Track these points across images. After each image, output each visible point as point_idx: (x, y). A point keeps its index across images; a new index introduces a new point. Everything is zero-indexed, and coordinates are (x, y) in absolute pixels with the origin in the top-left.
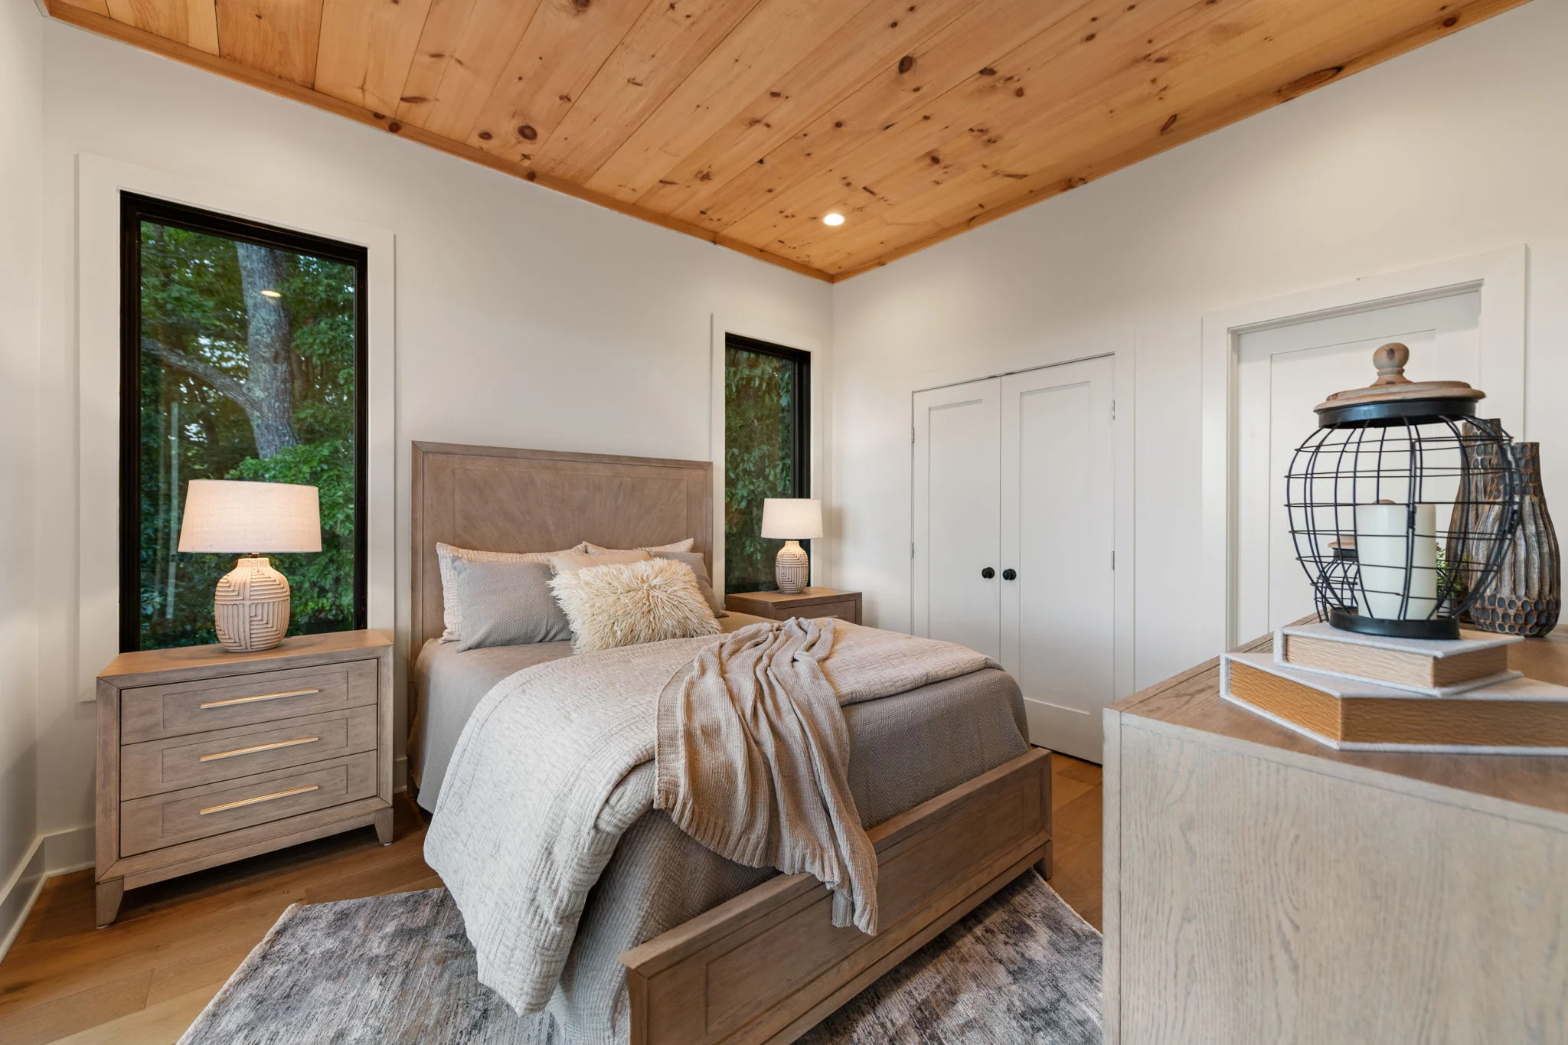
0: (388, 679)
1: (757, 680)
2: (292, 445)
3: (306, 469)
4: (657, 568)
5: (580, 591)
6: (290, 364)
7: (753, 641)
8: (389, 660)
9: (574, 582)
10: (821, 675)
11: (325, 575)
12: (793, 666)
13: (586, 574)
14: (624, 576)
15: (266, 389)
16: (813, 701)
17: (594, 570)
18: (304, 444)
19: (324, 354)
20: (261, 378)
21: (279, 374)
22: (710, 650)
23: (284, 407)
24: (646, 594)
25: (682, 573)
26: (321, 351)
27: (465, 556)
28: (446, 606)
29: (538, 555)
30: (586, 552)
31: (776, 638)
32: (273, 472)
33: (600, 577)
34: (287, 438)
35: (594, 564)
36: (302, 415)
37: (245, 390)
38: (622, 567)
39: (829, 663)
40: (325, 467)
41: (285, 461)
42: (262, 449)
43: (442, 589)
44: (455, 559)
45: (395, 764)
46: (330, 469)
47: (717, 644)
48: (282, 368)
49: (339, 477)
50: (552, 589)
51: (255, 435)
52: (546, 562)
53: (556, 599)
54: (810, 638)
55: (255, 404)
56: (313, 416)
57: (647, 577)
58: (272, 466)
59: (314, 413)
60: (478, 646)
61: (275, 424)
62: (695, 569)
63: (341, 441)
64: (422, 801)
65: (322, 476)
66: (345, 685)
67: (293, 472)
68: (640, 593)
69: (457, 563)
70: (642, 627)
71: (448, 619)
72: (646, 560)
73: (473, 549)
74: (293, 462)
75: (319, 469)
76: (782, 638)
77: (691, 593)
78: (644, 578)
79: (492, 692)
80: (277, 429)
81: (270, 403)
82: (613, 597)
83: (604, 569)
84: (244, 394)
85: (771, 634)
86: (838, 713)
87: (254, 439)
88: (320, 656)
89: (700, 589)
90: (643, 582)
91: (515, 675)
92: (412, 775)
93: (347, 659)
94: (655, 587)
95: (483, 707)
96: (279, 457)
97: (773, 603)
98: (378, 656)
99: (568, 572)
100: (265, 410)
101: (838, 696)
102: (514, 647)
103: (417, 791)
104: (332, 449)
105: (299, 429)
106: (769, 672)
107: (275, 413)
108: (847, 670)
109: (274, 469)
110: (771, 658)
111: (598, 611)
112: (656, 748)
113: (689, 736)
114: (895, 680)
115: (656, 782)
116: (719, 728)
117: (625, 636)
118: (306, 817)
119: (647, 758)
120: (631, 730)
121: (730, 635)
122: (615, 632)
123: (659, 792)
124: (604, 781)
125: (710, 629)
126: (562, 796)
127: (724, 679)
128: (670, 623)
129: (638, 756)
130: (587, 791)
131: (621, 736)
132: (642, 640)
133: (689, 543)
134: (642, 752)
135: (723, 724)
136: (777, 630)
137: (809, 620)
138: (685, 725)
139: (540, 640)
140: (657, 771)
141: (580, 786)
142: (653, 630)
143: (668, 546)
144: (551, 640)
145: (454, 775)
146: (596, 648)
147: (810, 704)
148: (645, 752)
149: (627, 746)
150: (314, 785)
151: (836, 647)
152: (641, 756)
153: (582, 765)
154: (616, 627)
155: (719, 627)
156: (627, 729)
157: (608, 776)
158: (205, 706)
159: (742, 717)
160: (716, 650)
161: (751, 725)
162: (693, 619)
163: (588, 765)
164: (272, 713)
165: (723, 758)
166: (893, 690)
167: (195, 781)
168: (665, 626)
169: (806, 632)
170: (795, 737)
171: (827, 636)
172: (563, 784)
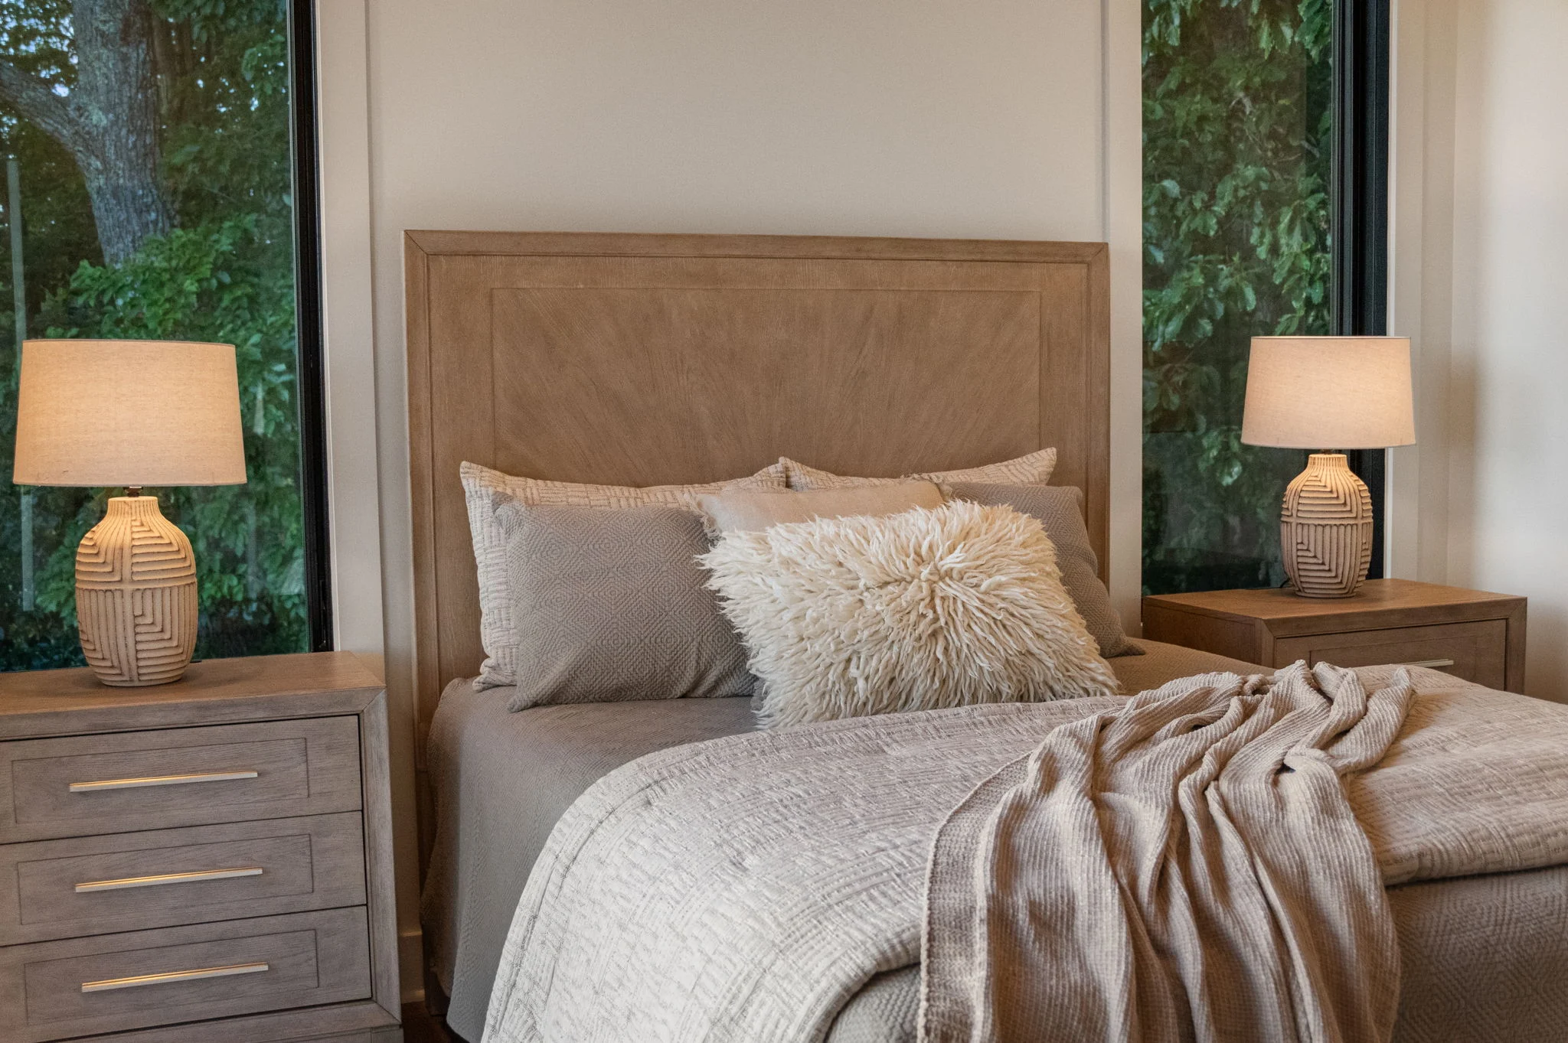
0: (381, 760)
1: (1176, 813)
2: (163, 230)
3: (190, 286)
4: (954, 526)
5: (771, 581)
6: (150, 46)
7: (1189, 717)
8: (379, 720)
9: (757, 559)
10: (1343, 807)
11: (236, 523)
12: (1275, 783)
13: (784, 539)
14: (874, 547)
15: (106, 110)
16: (1314, 865)
17: (802, 529)
18: (183, 226)
19: (213, 16)
20: (101, 82)
21: (132, 70)
22: (1073, 734)
23: (145, 146)
24: (925, 592)
25: (1019, 539)
26: (207, 11)
27: (519, 492)
28: (485, 606)
29: (676, 489)
30: (788, 485)
31: (1248, 711)
32: (130, 294)
33: (817, 548)
34: (153, 215)
35: (801, 515)
36: (178, 160)
37: (73, 114)
38: (870, 522)
39: (1377, 780)
40: (226, 279)
41: (150, 268)
42: (109, 241)
43: (474, 568)
44: (499, 500)
45: (401, 941)
46: (235, 284)
47: (1092, 720)
48: (137, 54)
49: (253, 300)
50: (708, 574)
51: (96, 213)
52: (697, 511)
53: (716, 598)
54: (1336, 714)
55: (91, 142)
56: (197, 158)
57: (930, 547)
58: (129, 279)
59: (201, 152)
60: (553, 699)
61: (129, 184)
62: (1054, 532)
63: (254, 216)
65: (220, 300)
66: (303, 766)
67: (167, 293)
68: (912, 588)
69: (504, 510)
70: (916, 667)
71: (491, 637)
72: (929, 505)
73: (535, 478)
74: (165, 270)
75: (214, 282)
76: (1264, 711)
77: (1038, 591)
78: (924, 551)
79: (583, 801)
80: (134, 197)
81: (118, 136)
82: (846, 599)
83: (825, 527)
84: (71, 121)
85: (1235, 702)
86: (1374, 898)
87: (91, 217)
89: (1064, 581)
90: (920, 560)
91: (631, 767)
92: (435, 970)
93: (303, 712)
94: (949, 574)
95: (566, 830)
96: (140, 258)
97: (1268, 622)
98: (360, 708)
99: (742, 534)
100: (111, 153)
101: (1382, 858)
102: (627, 706)
104: (239, 234)
105: (175, 192)
106: (1211, 794)
107: (130, 161)
108: (1419, 797)
109: (131, 286)
110: (1223, 761)
111: (811, 630)
112: (924, 941)
113: (1000, 920)
114: (1546, 830)
115: (921, 1012)
116: (1072, 909)
117: (878, 693)
118: (252, 1022)
119: (904, 960)
120: (872, 898)
121: (1131, 702)
122: (851, 683)
123: (928, 1031)
124: (811, 998)
125: (1089, 685)
126: (726, 1020)
127: (1099, 804)
128: (985, 665)
129: (883, 953)
130: (775, 1015)
131: (848, 909)
132: (916, 702)
133: (1044, 460)
134: (893, 947)
135: (1082, 902)
136: (1254, 693)
137: (1342, 670)
138: (992, 898)
139: (684, 696)
140: (923, 990)
141: (762, 1004)
142: (944, 682)
143: (990, 469)
144: (707, 695)
145: (517, 965)
146: (808, 717)
147: (1304, 873)
148: (899, 948)
149: (860, 930)
150: (259, 962)
151: (1406, 742)
152: (890, 954)
153: (766, 962)
154: (853, 672)
155: (1113, 682)
156: (864, 896)
157: (818, 989)
158: (75, 787)
159: (1128, 894)
160: (1088, 735)
161: (1151, 910)
162: (1044, 657)
163: (780, 963)
164: (182, 811)
165: (1076, 976)
166: (1538, 856)
167: (69, 927)
168: (973, 673)
169: (1330, 701)
170: (1255, 947)
171: (1385, 712)
172: (729, 996)
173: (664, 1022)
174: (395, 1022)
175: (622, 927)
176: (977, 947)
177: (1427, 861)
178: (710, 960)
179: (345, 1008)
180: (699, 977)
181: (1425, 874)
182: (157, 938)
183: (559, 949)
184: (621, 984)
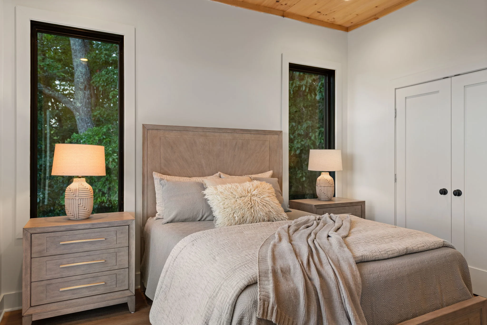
0: (133, 235)
1: (309, 246)
2: (91, 127)
3: (97, 138)
4: (255, 185)
5: (218, 196)
6: (90, 91)
7: (306, 225)
8: (133, 226)
9: (215, 192)
10: (344, 245)
11: (105, 186)
12: (328, 240)
13: (220, 188)
14: (239, 189)
15: (80, 103)
16: (340, 259)
17: (224, 186)
18: (96, 127)
19: (104, 85)
20: (79, 98)
21: (86, 96)
22: (283, 228)
23: (88, 110)
24: (250, 199)
25: (267, 188)
26: (103, 84)
27: (165, 178)
28: (157, 202)
29: (198, 178)
30: (220, 177)
31: (318, 224)
32: (84, 140)
33: (227, 189)
34: (89, 124)
35: (224, 183)
36: (95, 114)
37: (73, 104)
38: (238, 184)
39: (348, 239)
40: (104, 137)
41: (88, 135)
42: (80, 129)
43: (155, 194)
44: (161, 180)
45: (136, 275)
46: (106, 138)
47: (287, 226)
48: (87, 92)
49: (110, 141)
50: (205, 195)
51: (77, 123)
52: (202, 182)
53: (206, 200)
54: (337, 225)
55: (77, 109)
56: (99, 114)
57: (250, 190)
58: (84, 137)
59: (100, 112)
60: (172, 221)
61: (84, 118)
62: (274, 187)
63: (111, 125)
64: (148, 293)
65: (103, 141)
66: (116, 237)
67: (92, 139)
68: (246, 198)
69: (162, 182)
70: (248, 214)
71: (158, 208)
72: (250, 181)
73: (169, 175)
74: (92, 135)
75: (102, 138)
76: (321, 224)
77: (272, 199)
78: (249, 190)
79: (179, 244)
80: (85, 120)
81: (83, 109)
82: (233, 200)
83: (229, 185)
84: (73, 105)
85: (315, 222)
86: (354, 266)
87: (76, 125)
88: (105, 223)
89: (277, 197)
90: (248, 192)
91: (189, 236)
92: (143, 281)
93: (116, 225)
94: (254, 195)
95: (175, 251)
96: (86, 133)
97: (315, 206)
98: (129, 224)
99: (212, 187)
100: (81, 112)
101: (354, 257)
102: (187, 223)
103: (145, 289)
104: (107, 128)
105: (94, 120)
106: (315, 242)
107: (85, 113)
108: (359, 243)
109: (84, 138)
110: (316, 235)
111: (226, 206)
112: (258, 277)
113: (274, 272)
114: (387, 250)
115: (258, 295)
116: (290, 269)
117: (240, 219)
118: (100, 296)
119: (254, 282)
120: (245, 267)
121: (293, 222)
122: (234, 218)
123: (260, 300)
124: (233, 291)
125: (282, 218)
126: (212, 297)
127: (292, 244)
128: (262, 214)
129: (249, 280)
130: (224, 296)
131: (241, 269)
132: (248, 222)
133: (270, 173)
134: (251, 279)
135: (292, 268)
136: (319, 220)
137: (336, 215)
138: (272, 267)
139: (199, 221)
140: (259, 289)
141: (221, 293)
142: (253, 217)
143: (260, 174)
144: (204, 220)
145: (162, 282)
146: (226, 225)
147: (338, 261)
148: (252, 279)
149: (244, 275)
150: (103, 282)
151: (352, 230)
152: (250, 281)
153: (222, 283)
154: (235, 215)
155: (287, 217)
156: (244, 266)
157: (234, 289)
158: (61, 243)
159: (302, 265)
160: (286, 229)
161: (307, 269)
162: (273, 212)
163: (225, 283)
164: (87, 248)
165: (292, 285)
166: (386, 256)
167: (58, 275)
168: (259, 215)
169: (334, 222)
170: (330, 278)
171: (346, 224)
172: (213, 291)
173: (198, 297)
174: (133, 294)
175: (188, 274)
176: (270, 279)
177: (363, 257)
178: (208, 282)
179: (122, 292)
180: (206, 286)
181: (363, 260)
182: (79, 277)
183: (172, 279)
184: (187, 288)
